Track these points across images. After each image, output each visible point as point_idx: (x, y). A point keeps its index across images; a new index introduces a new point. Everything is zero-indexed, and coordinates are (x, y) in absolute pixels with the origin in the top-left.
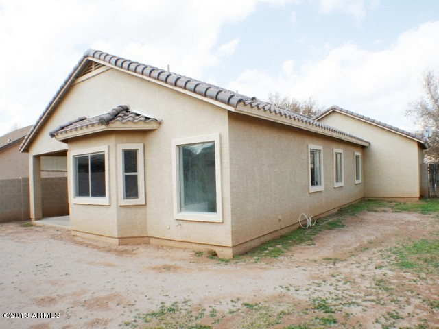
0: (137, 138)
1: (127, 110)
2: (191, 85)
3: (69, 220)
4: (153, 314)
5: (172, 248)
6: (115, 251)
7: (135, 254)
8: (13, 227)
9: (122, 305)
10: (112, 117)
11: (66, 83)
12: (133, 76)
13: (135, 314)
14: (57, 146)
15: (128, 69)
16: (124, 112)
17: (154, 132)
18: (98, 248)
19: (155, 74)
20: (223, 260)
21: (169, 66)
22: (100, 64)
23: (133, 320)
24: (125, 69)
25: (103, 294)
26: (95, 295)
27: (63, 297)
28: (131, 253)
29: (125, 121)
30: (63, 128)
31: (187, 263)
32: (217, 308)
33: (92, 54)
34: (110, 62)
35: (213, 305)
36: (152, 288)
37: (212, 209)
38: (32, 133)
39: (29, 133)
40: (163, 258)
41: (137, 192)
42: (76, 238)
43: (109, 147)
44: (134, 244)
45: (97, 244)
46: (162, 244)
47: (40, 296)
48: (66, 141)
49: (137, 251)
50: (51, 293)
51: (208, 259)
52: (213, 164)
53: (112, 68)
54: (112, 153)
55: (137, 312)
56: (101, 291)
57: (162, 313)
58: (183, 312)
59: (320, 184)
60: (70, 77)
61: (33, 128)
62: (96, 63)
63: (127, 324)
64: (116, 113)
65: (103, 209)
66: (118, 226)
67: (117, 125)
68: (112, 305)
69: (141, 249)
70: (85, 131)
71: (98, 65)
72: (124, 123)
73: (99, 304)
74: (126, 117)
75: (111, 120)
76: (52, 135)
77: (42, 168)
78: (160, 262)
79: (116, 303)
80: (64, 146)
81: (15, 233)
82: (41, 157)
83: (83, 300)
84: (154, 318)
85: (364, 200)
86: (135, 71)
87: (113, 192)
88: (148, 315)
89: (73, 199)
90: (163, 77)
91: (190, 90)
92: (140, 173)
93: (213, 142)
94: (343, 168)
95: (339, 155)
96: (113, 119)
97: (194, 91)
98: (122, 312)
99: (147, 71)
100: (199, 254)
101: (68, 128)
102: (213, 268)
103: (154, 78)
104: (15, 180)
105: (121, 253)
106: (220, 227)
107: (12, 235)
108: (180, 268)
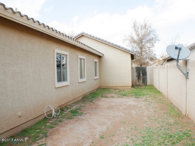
59: (67, 80)
85: (100, 89)
94: (85, 69)
95: (82, 61)
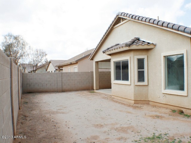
0: (144, 53)
1: (138, 39)
2: (170, 26)
3: (111, 91)
4: (149, 138)
5: (160, 107)
6: (132, 106)
7: (142, 108)
8: (86, 93)
9: (134, 132)
10: (131, 43)
11: (109, 28)
12: (141, 23)
13: (140, 137)
14: (106, 57)
15: (138, 20)
16: (137, 40)
17: (152, 50)
18: (124, 104)
19: (151, 21)
20: (186, 115)
21: (158, 17)
22: (124, 18)
23: (139, 140)
24: (137, 20)
25: (125, 126)
26: (121, 126)
27: (106, 125)
28: (140, 108)
29: (138, 45)
30: (108, 49)
31: (168, 115)
32: (182, 140)
33: (120, 14)
34: (129, 17)
35: (180, 138)
36: (149, 125)
37: (182, 89)
38: (94, 52)
39: (93, 51)
40: (156, 112)
41: (144, 79)
42: (114, 99)
43: (130, 57)
44: (142, 104)
45: (124, 102)
46: (156, 105)
47: (97, 123)
48: (110, 55)
49: (143, 107)
50: (101, 123)
51: (179, 114)
52: (183, 66)
53: (130, 20)
54: (132, 60)
55: (141, 136)
56: (125, 124)
57: (153, 138)
58: (164, 139)
60: (111, 26)
61: (95, 49)
62: (122, 18)
63: (136, 141)
64: (134, 41)
65: (127, 87)
66: (134, 95)
67: (134, 47)
68: (129, 131)
69: (145, 106)
70: (119, 50)
71: (123, 19)
72: (137, 46)
73: (124, 130)
74: (138, 43)
75: (131, 44)
76: (104, 52)
77: (99, 67)
78: (154, 114)
79: (131, 131)
80: (109, 57)
81: (87, 95)
82: (99, 62)
83: (116, 127)
84: (149, 140)
86: (142, 21)
87: (132, 79)
88: (146, 138)
89: (113, 81)
90: (156, 22)
91: (170, 28)
92: (145, 70)
93: (183, 54)
96: (132, 44)
97: (172, 28)
98: (134, 135)
99: (148, 20)
100: (174, 111)
101: (111, 49)
102: (181, 119)
103: (151, 23)
104: (87, 72)
105: (135, 108)
106: (186, 98)
107: (85, 96)
108: (164, 117)
